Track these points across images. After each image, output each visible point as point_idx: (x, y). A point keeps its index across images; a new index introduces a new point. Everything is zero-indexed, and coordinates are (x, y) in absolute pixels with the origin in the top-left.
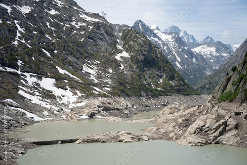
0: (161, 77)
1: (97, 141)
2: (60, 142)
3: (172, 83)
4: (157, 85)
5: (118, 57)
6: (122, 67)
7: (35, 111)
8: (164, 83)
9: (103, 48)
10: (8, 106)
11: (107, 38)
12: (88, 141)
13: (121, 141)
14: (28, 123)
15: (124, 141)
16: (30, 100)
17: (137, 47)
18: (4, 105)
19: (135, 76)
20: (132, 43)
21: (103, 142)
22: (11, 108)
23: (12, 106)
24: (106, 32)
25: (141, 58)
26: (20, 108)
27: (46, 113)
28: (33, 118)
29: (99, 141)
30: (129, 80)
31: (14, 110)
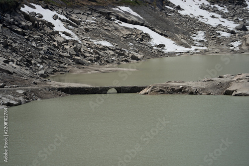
1: (181, 91)
2: (114, 91)
7: (177, 31)
10: (117, 21)
12: (162, 91)
13: (229, 93)
14: (139, 57)
15: (234, 93)
16: (179, 8)
18: (110, 19)
21: (192, 93)
22: (124, 24)
23: (125, 21)
26: (142, 25)
27: (200, 36)
28: (162, 46)
29: (184, 92)
31: (127, 28)
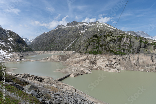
0: (24, 46)
3: (27, 48)
4: (23, 48)
5: (9, 39)
6: (12, 43)
8: (25, 48)
9: (4, 36)
11: (4, 33)
17: (15, 37)
19: (16, 45)
20: (13, 36)
24: (3, 31)
25: (17, 40)
30: (15, 47)
